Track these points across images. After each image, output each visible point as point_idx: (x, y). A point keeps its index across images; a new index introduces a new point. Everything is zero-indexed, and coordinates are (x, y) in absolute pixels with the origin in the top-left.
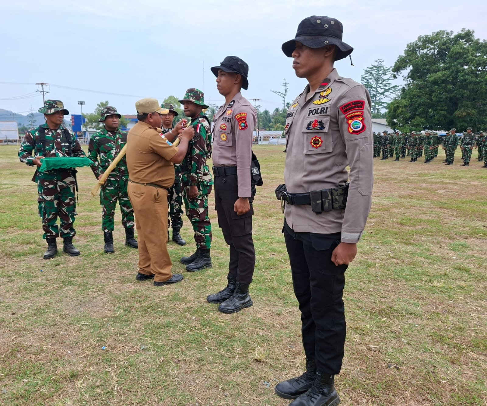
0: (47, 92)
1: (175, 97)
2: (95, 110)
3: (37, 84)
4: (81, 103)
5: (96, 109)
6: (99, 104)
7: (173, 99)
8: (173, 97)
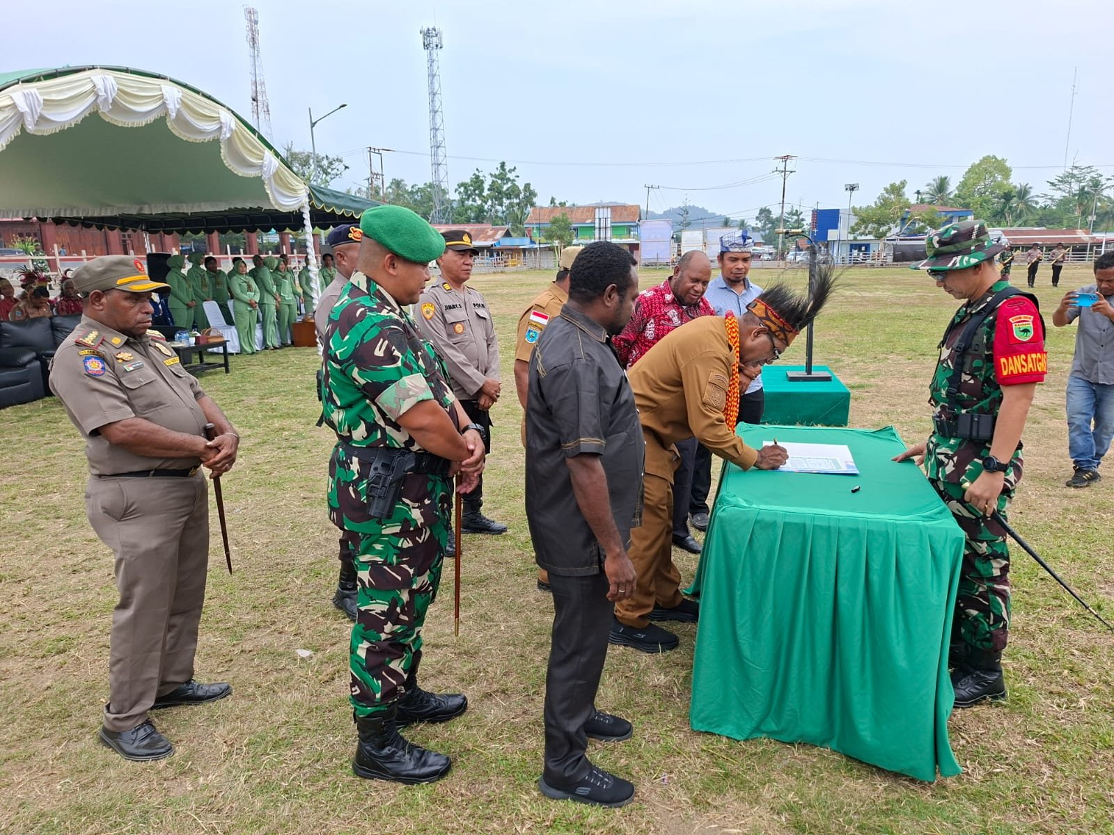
0: (791, 172)
1: (999, 159)
2: (876, 200)
3: (777, 158)
4: (852, 188)
5: (879, 198)
6: (888, 186)
7: (994, 163)
8: (995, 157)
